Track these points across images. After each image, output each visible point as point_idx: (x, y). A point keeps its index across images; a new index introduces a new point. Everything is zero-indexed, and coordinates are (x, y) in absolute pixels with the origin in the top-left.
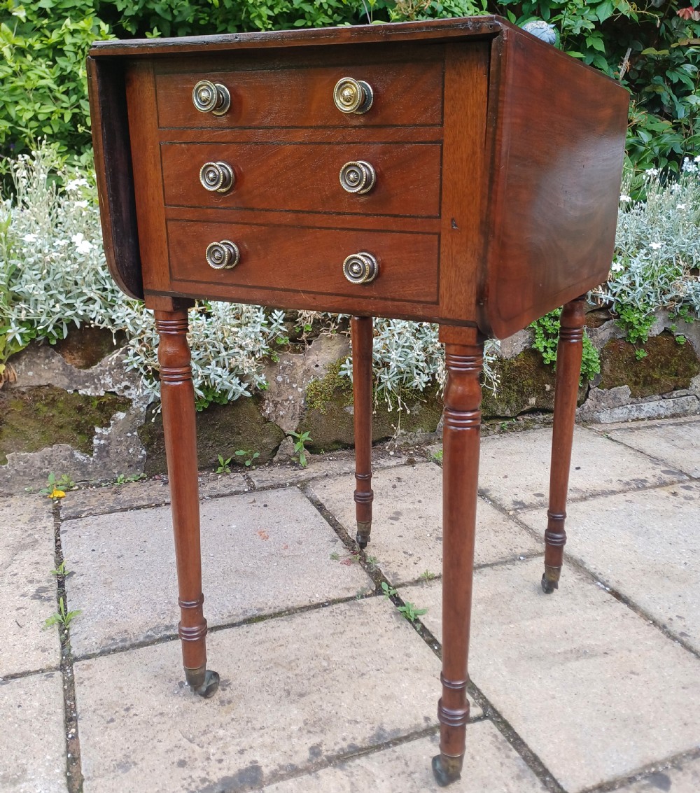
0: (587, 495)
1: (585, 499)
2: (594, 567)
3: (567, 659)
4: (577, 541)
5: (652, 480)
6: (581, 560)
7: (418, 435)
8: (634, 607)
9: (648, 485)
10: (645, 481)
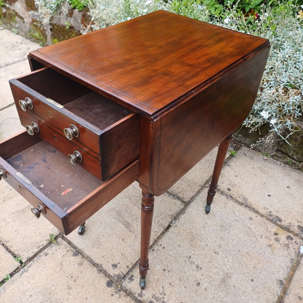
0: (245, 204)
1: (241, 204)
2: (183, 217)
3: (122, 222)
4: (199, 208)
5: (285, 223)
6: (185, 213)
7: (247, 141)
8: (163, 233)
9: (279, 223)
10: (280, 220)
